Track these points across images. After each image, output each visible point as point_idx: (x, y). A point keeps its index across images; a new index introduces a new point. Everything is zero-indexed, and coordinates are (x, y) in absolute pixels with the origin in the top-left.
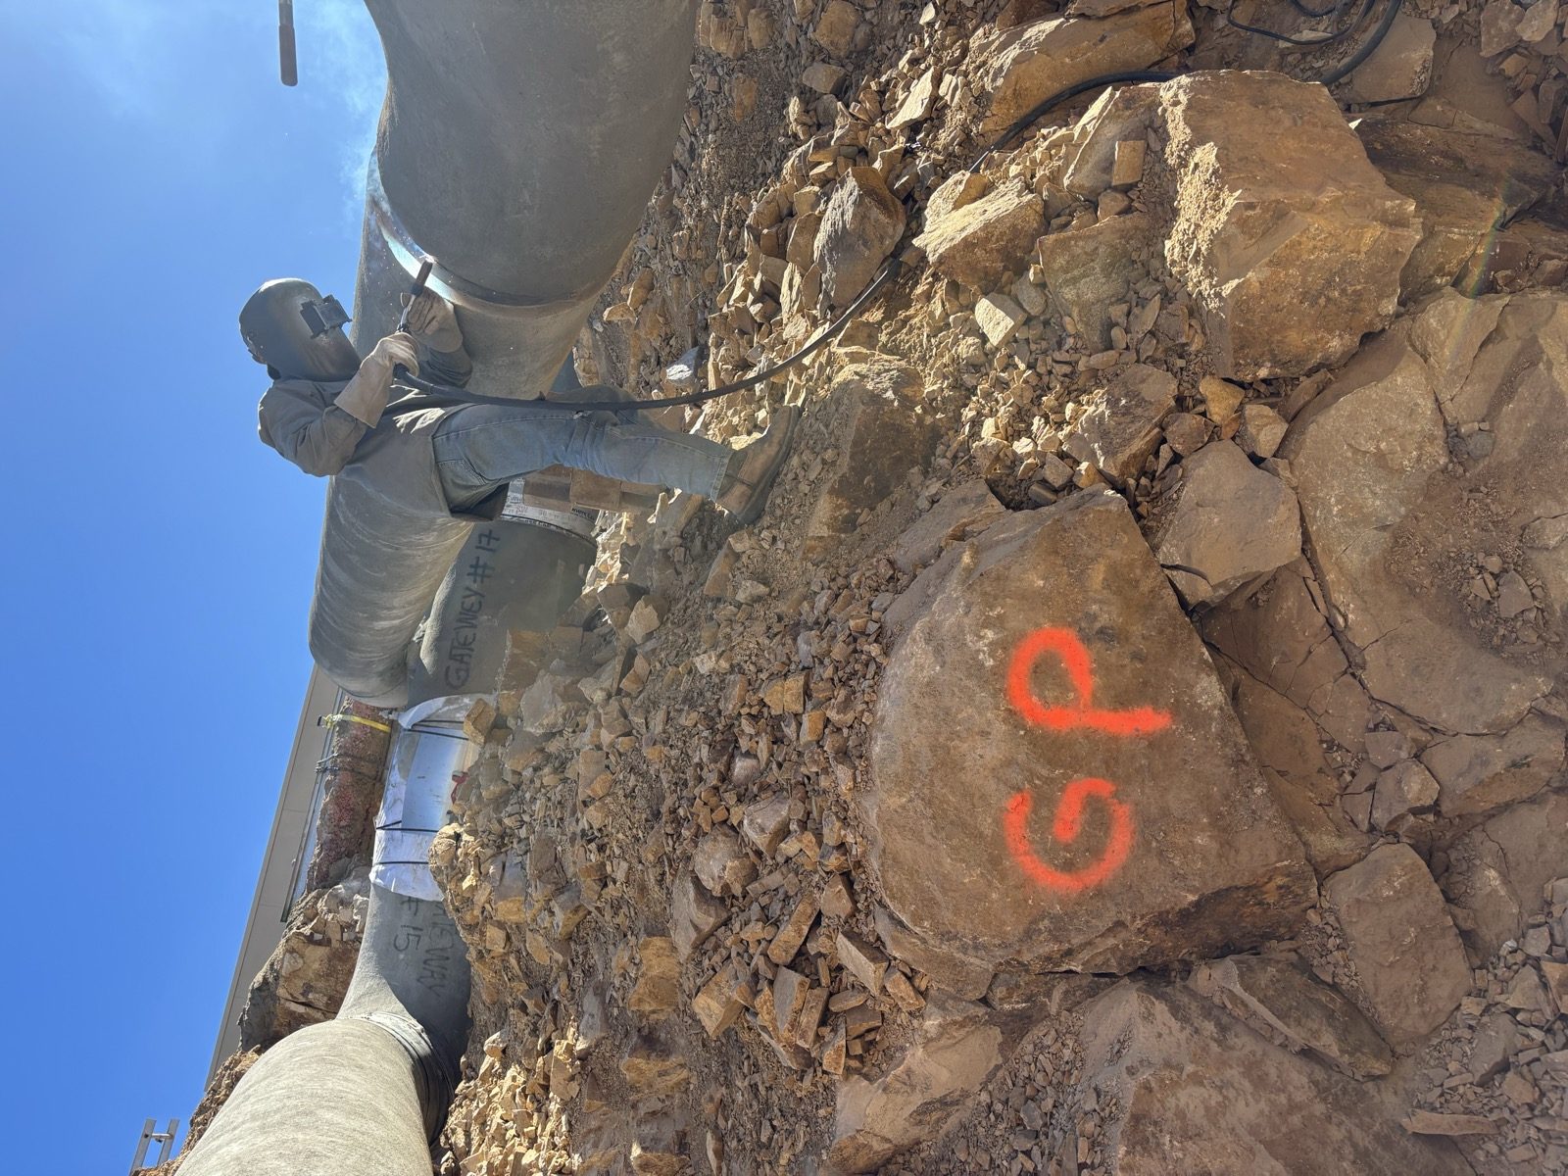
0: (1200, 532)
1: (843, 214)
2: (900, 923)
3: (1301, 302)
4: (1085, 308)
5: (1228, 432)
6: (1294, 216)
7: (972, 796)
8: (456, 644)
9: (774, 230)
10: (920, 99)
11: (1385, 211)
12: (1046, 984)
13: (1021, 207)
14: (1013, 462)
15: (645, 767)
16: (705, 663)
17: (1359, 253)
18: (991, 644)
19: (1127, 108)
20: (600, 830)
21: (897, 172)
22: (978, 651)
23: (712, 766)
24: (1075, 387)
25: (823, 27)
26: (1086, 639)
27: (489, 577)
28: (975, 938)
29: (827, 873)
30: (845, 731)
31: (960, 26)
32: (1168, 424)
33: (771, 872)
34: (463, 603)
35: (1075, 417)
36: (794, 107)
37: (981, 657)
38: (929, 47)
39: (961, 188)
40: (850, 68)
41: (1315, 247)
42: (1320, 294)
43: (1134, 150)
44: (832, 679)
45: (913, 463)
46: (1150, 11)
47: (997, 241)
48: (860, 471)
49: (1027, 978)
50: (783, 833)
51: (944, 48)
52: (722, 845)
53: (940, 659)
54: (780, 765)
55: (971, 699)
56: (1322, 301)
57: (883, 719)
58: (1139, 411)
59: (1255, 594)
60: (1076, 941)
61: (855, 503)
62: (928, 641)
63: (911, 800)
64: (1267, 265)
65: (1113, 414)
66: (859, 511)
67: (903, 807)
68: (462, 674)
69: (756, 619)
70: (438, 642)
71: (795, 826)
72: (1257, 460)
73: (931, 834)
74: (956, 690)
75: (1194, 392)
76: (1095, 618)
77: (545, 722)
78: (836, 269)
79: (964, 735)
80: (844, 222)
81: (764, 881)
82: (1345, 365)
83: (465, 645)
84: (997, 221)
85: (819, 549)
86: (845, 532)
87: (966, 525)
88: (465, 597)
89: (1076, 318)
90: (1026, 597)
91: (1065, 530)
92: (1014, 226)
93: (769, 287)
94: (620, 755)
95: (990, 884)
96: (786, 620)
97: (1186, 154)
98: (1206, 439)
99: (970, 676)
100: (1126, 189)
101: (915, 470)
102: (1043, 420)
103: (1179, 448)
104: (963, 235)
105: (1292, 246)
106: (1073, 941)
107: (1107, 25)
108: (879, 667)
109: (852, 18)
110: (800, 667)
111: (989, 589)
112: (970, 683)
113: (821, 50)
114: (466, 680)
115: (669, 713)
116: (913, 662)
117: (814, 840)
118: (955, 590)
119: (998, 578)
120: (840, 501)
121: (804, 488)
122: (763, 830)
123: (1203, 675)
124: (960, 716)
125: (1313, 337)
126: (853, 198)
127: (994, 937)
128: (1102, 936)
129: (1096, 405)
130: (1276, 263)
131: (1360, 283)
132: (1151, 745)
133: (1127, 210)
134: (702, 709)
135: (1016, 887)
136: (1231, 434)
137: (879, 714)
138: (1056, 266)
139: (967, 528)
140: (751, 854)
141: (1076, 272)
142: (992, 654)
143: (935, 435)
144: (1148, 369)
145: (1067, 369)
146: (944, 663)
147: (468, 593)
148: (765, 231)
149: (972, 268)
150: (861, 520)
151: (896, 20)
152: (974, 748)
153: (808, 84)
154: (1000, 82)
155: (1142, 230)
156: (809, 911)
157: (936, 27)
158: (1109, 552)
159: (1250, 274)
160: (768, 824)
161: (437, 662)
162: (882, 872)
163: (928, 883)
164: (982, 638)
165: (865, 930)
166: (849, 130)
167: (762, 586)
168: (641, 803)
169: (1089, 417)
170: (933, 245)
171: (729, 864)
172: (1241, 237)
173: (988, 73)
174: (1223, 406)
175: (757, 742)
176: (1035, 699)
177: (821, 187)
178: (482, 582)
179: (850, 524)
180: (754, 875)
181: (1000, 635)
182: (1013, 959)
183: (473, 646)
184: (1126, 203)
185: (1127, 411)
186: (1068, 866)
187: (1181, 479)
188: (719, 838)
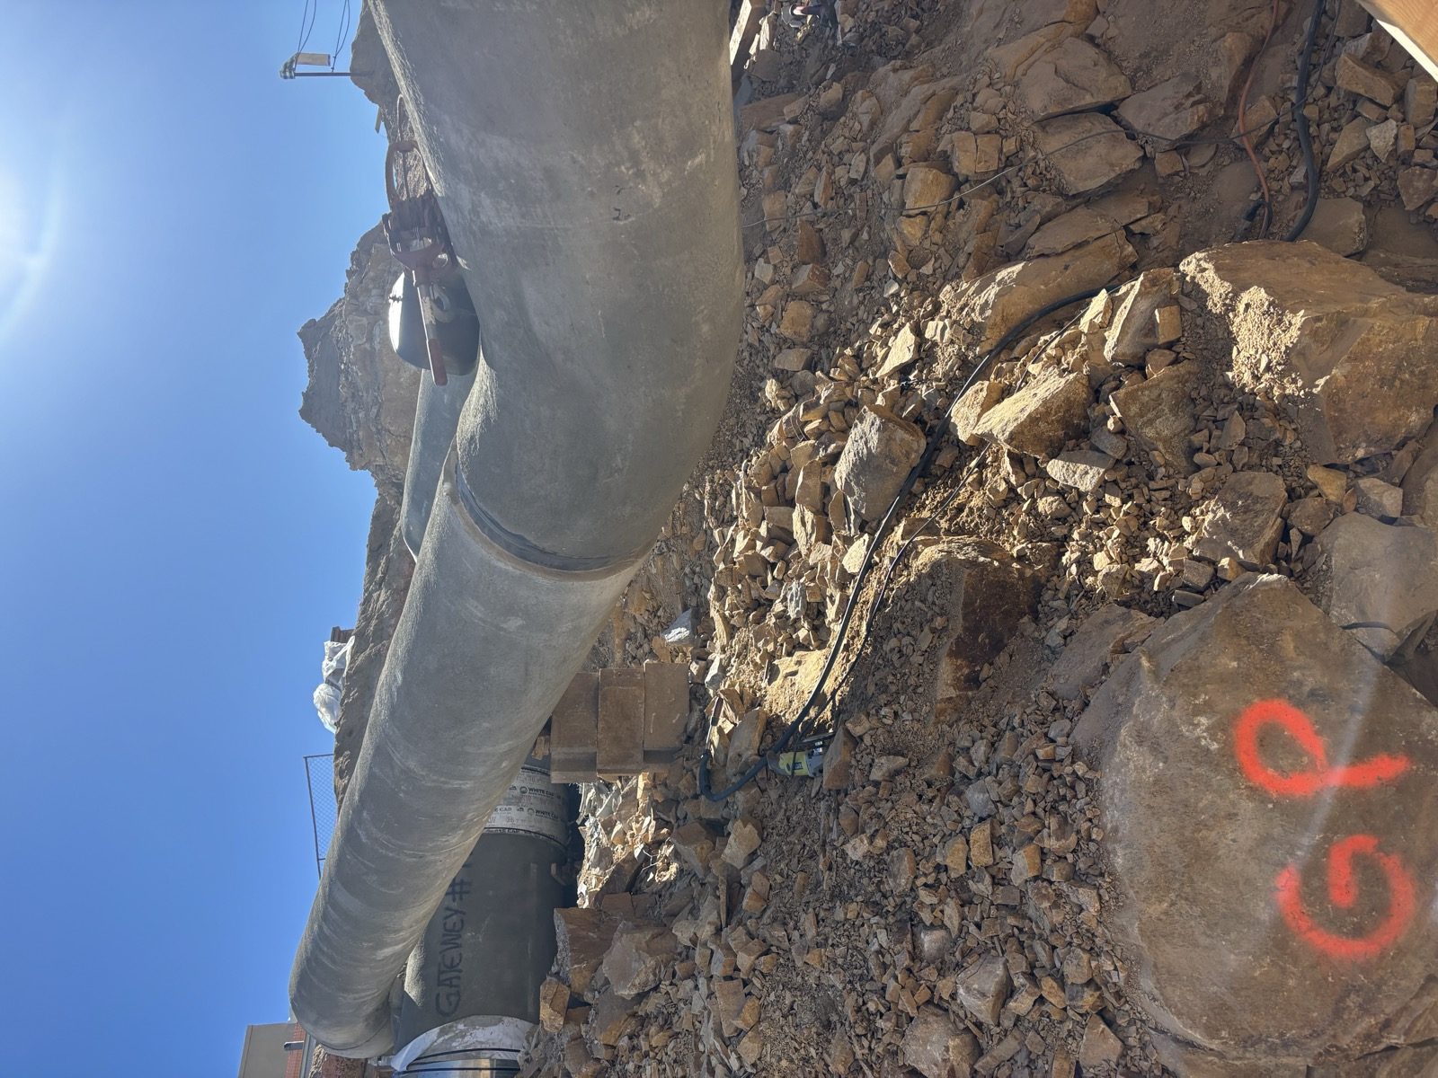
0: (1366, 589)
1: (866, 443)
2: (1189, 1044)
3: (1381, 387)
4: (1167, 441)
5: (1349, 506)
6: (1355, 322)
7: (1237, 883)
8: (443, 968)
9: (772, 485)
10: (905, 346)
11: (1425, 305)
12: (1367, 1068)
13: (1071, 383)
14: (1142, 581)
15: (799, 979)
16: (857, 849)
17: (1416, 340)
18: (1207, 729)
19: (1155, 285)
20: (754, 1065)
21: (901, 404)
22: (1198, 738)
23: (898, 947)
24: (1179, 506)
25: (785, 323)
26: (1300, 704)
27: (467, 892)
28: (1282, 1035)
29: (1081, 1015)
30: (1070, 857)
31: (923, 290)
32: (1289, 512)
33: (1000, 1040)
34: (445, 924)
35: (1196, 528)
36: (771, 388)
37: (1203, 742)
38: (898, 311)
39: (984, 393)
40: (816, 348)
41: (1381, 341)
42: (1394, 378)
43: (1171, 314)
44: (1034, 813)
45: (1022, 614)
46: (1099, 243)
47: (1056, 413)
48: (973, 630)
49: (1347, 1067)
50: (1007, 992)
51: (912, 308)
52: (935, 1026)
53: (1160, 756)
54: (978, 926)
55: (1208, 785)
56: (1397, 383)
57: (1115, 830)
58: (1258, 506)
59: (1423, 641)
60: (1390, 1009)
61: (973, 661)
62: (1140, 743)
63: (1173, 904)
64: (1347, 361)
65: (1234, 515)
66: (978, 668)
67: (1166, 913)
68: (453, 999)
69: (902, 791)
70: (423, 973)
71: (1022, 980)
72: (1390, 521)
73: (1204, 933)
74: (1188, 780)
75: (1302, 482)
76: (1300, 683)
77: (637, 982)
78: (865, 489)
79: (1211, 822)
80: (869, 450)
81: (995, 1053)
82: (1425, 436)
83: (452, 967)
84: (1052, 397)
85: (949, 711)
86: (971, 690)
87: (1123, 639)
88: (446, 918)
89: (1163, 451)
90: (1224, 679)
91: (1237, 615)
92: (1068, 399)
93: (777, 532)
94: (764, 976)
95: (1283, 971)
96: (937, 783)
97: (1231, 300)
98: (1332, 516)
99: (1199, 763)
100: (1169, 346)
101: (1025, 619)
102: (1158, 540)
103: (1308, 528)
104: (1026, 414)
105: (1363, 343)
106: (1388, 1011)
107: (1066, 258)
108: (1090, 785)
109: (809, 312)
110: (976, 819)
111: (1186, 681)
112: (1201, 770)
113: (785, 340)
114: (457, 1004)
115: (817, 915)
116: (1131, 765)
117: (1055, 985)
118: (1152, 689)
119: (1190, 669)
120: (959, 662)
121: (917, 659)
122: (984, 995)
123: (1424, 713)
124: (1201, 805)
125: (1396, 415)
126: (876, 427)
127: (1302, 1028)
128: (1416, 996)
129: (1212, 513)
130: (1354, 358)
131: (1423, 364)
132: (1398, 789)
133: (1175, 362)
134: (860, 899)
135: (1313, 967)
136: (1353, 507)
137: (1109, 826)
138: (1132, 414)
139: (1127, 642)
140: (972, 1027)
141: (1149, 415)
142: (1213, 738)
143: (1037, 587)
144: (1248, 475)
145: (1166, 494)
146: (1167, 758)
147: (449, 913)
148: (764, 488)
149: (1038, 439)
150: (983, 675)
151: (855, 301)
152: (1224, 834)
153: (780, 367)
154: (988, 313)
155: (1195, 374)
156: (1066, 1066)
157: (902, 295)
158: (1289, 623)
159: (1334, 371)
160: (987, 987)
161: (424, 994)
162: (1160, 989)
163: (1215, 989)
164: (1198, 725)
165: (1145, 1065)
166: (835, 390)
167: (901, 758)
168: (807, 1017)
169: (1210, 522)
170: (999, 427)
171: (951, 1043)
172: (1313, 346)
173: (973, 310)
174: (1334, 487)
175: (942, 911)
176: (1270, 771)
177: (816, 439)
178: (461, 899)
179: (973, 681)
180: (978, 1051)
181: (1214, 719)
182: (1331, 1046)
183: (460, 967)
184: (1174, 355)
185: (1246, 510)
186: (1358, 931)
187: (1322, 553)
188: (930, 1019)
